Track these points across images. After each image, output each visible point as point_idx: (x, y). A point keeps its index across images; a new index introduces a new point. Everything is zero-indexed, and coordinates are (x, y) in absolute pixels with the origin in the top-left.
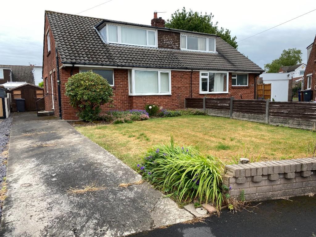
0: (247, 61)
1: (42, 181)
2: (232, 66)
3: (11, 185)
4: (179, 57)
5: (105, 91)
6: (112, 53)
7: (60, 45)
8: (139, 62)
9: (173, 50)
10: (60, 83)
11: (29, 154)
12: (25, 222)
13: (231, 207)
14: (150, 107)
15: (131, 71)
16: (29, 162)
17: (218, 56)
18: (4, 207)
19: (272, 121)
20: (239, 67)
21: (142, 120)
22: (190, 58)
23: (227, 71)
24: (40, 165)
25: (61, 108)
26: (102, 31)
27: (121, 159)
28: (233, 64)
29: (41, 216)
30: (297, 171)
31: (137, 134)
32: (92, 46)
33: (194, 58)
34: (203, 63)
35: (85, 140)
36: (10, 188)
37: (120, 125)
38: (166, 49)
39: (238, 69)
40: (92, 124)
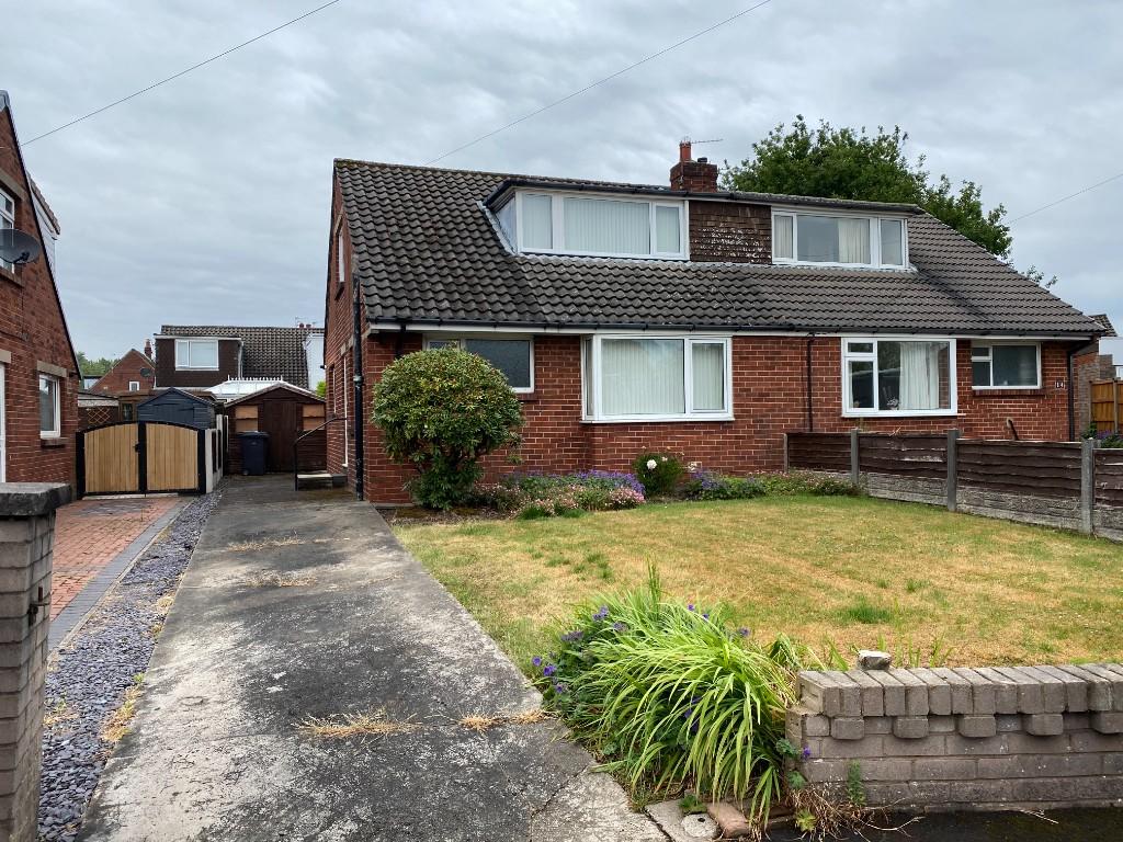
0: (1032, 297)
1: (240, 690)
2: (972, 318)
3: (152, 698)
4: (764, 289)
5: (492, 410)
6: (530, 283)
7: (368, 264)
8: (620, 310)
9: (745, 265)
10: (361, 383)
11: (229, 606)
12: (155, 810)
13: (805, 822)
14: (652, 464)
15: (588, 339)
16: (220, 632)
17: (915, 281)
18: (111, 762)
19: (1107, 525)
20: (998, 318)
21: (616, 507)
22: (807, 291)
23: (950, 334)
24: (251, 641)
25: (361, 464)
26: (503, 215)
27: (497, 636)
28: (975, 311)
29: (204, 795)
30: (1070, 711)
31: (579, 557)
32: (467, 264)
33: (821, 291)
34: (853, 308)
35: (410, 570)
36: (144, 707)
37: (537, 523)
38: (718, 264)
39: (995, 326)
40: (450, 519)
